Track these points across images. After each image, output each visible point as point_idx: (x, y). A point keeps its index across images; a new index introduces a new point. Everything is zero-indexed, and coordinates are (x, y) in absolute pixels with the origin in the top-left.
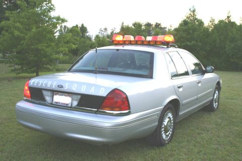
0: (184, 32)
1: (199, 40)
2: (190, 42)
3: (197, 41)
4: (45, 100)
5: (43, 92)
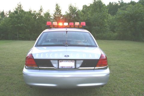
0: (16, 18)
1: (25, 23)
2: (20, 24)
3: (23, 23)
4: (53, 67)
5: (51, 61)
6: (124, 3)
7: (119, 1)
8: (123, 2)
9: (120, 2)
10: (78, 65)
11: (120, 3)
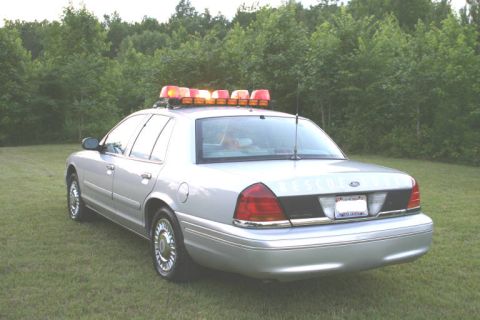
4: (324, 215)
5: (321, 200)
6: (122, 21)
7: (106, 17)
8: (119, 20)
9: (111, 19)
10: (376, 208)
11: (109, 22)
